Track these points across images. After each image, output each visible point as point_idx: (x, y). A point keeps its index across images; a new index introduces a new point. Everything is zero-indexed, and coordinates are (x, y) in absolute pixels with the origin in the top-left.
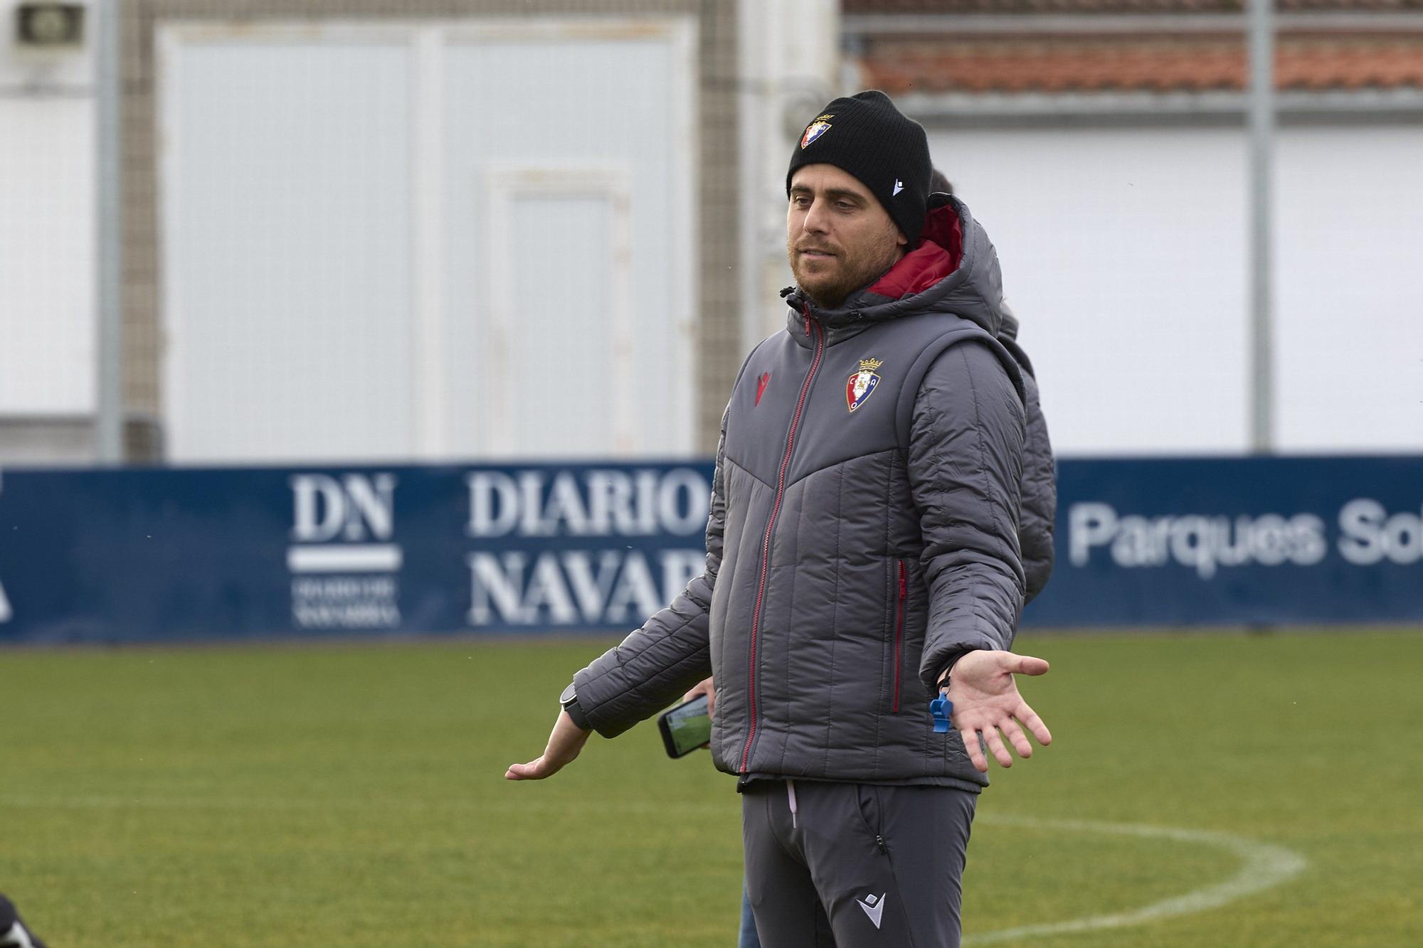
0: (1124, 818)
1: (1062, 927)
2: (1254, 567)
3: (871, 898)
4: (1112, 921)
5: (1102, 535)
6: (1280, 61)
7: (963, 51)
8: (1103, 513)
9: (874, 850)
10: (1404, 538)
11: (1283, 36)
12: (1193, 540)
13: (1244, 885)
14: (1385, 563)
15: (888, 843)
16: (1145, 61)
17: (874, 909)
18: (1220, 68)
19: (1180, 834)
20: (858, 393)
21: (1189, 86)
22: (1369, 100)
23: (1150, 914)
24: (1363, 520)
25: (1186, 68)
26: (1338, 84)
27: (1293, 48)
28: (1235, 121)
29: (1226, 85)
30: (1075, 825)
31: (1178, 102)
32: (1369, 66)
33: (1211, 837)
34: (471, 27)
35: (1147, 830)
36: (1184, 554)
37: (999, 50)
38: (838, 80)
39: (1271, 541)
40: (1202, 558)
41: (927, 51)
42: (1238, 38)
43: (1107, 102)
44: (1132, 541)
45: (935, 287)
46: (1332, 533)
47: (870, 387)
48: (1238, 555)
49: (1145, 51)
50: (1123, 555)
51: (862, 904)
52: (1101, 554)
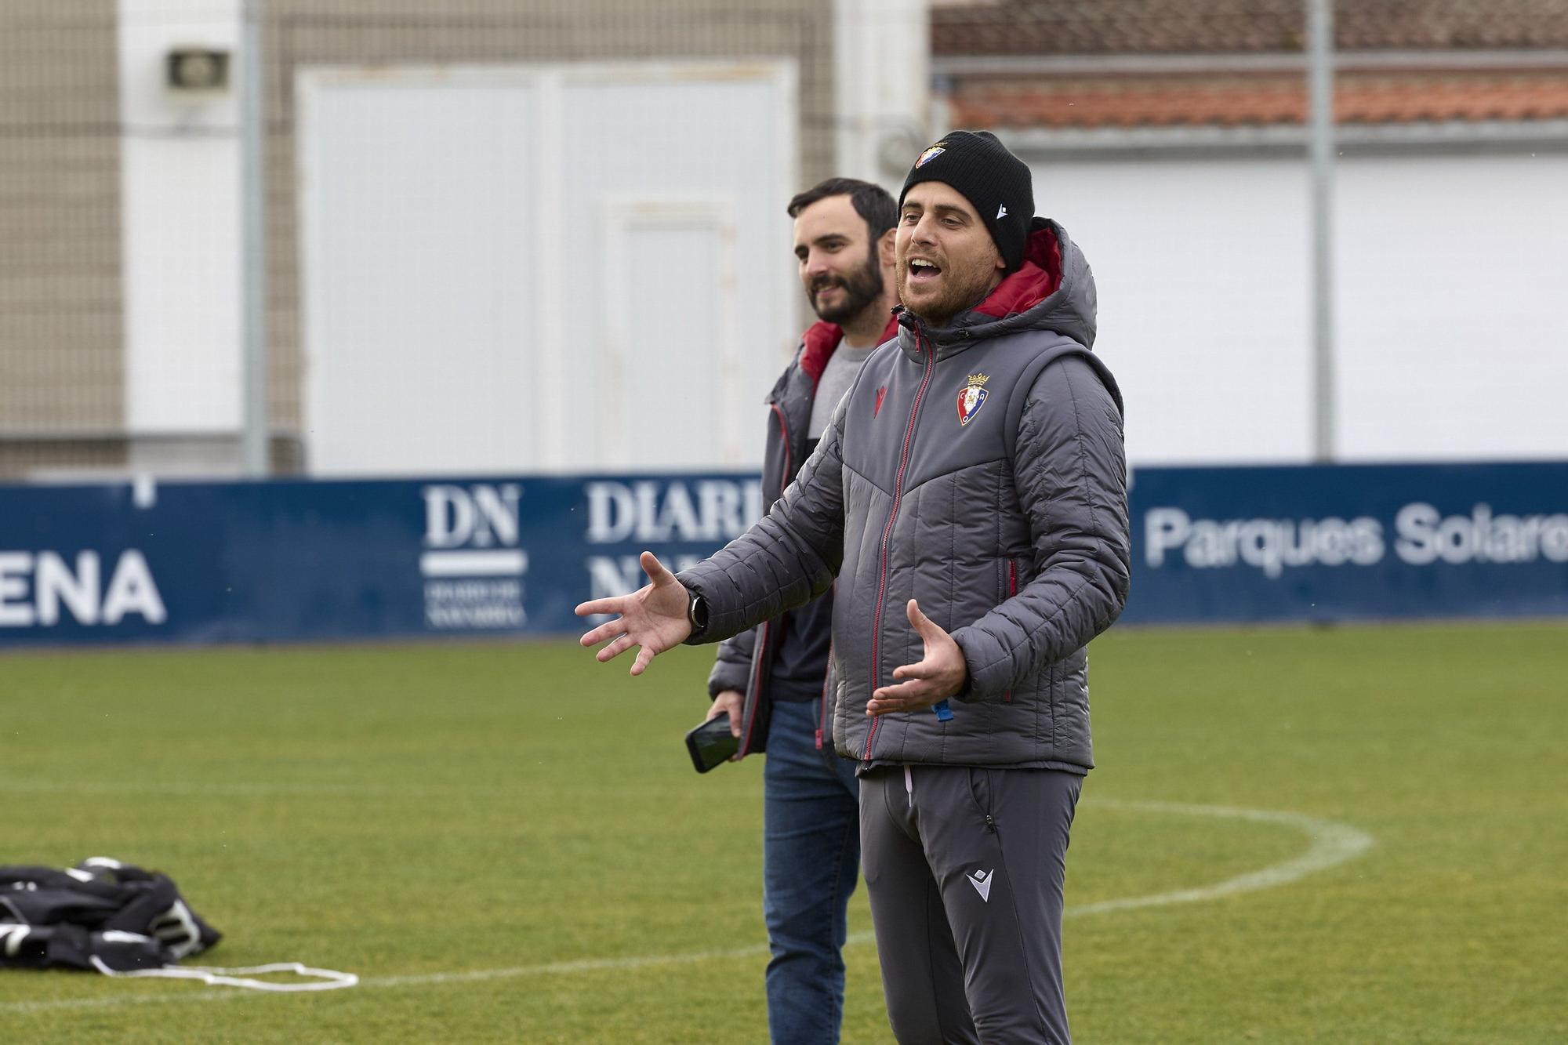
0: (1202, 799)
1: (1147, 901)
2: (1317, 568)
3: (980, 874)
4: (1193, 895)
5: (1175, 538)
6: (1339, 97)
7: (1044, 89)
8: (1177, 518)
9: (984, 828)
10: (1457, 540)
11: (1341, 74)
12: (1260, 543)
13: (1313, 862)
14: (1439, 564)
15: (998, 822)
16: (1213, 97)
17: (983, 885)
18: (1282, 104)
19: (1254, 814)
20: (969, 407)
21: (1254, 121)
22: (1421, 132)
23: (1228, 888)
24: (1419, 522)
25: (1252, 104)
26: (1391, 118)
27: (1350, 85)
28: (1298, 152)
29: (1288, 119)
30: (1157, 807)
31: (1243, 135)
32: (1420, 101)
33: (1282, 817)
34: (588, 70)
35: (1224, 811)
36: (1252, 555)
37: (1077, 89)
38: (928, 117)
39: (1333, 543)
40: (1269, 559)
41: (1010, 90)
42: (1298, 76)
43: (1178, 136)
44: (1204, 543)
45: (1037, 307)
46: (1390, 535)
47: (979, 402)
48: (1301, 556)
49: (1212, 89)
50: (1196, 556)
51: (971, 878)
52: (1175, 556)
